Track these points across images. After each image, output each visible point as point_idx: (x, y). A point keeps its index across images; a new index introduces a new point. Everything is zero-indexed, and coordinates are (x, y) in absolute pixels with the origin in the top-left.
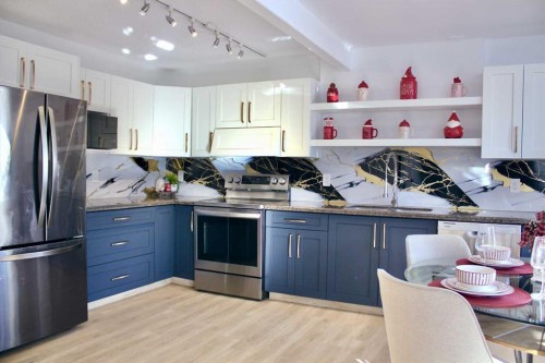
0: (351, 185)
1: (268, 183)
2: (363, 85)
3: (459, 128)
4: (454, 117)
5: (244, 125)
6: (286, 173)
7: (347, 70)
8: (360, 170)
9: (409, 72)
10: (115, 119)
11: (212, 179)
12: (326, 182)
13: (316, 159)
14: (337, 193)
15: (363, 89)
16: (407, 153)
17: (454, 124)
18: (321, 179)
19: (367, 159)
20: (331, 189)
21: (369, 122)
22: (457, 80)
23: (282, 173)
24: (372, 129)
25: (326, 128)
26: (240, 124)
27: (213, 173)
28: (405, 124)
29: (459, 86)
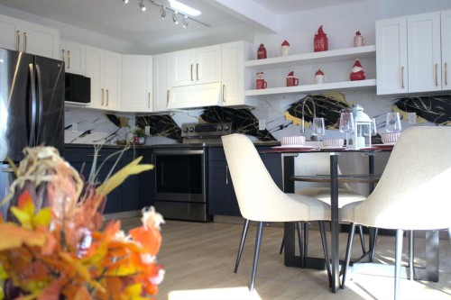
0: (282, 127)
1: (215, 130)
2: (286, 43)
3: (361, 73)
4: (358, 64)
5: (194, 82)
6: (229, 121)
7: (274, 33)
8: (287, 114)
9: (320, 30)
10: (89, 79)
11: (172, 131)
12: (261, 127)
13: (254, 108)
14: (270, 135)
15: (285, 47)
16: (324, 97)
17: (357, 69)
18: (257, 124)
19: (293, 105)
20: (265, 132)
21: (291, 74)
22: (358, 34)
23: (226, 121)
24: (294, 79)
25: (258, 80)
26: (191, 83)
27: (173, 126)
28: (319, 73)
29: (359, 38)
